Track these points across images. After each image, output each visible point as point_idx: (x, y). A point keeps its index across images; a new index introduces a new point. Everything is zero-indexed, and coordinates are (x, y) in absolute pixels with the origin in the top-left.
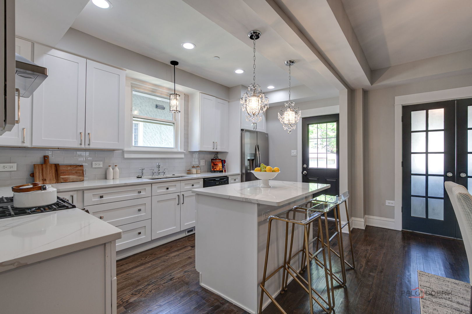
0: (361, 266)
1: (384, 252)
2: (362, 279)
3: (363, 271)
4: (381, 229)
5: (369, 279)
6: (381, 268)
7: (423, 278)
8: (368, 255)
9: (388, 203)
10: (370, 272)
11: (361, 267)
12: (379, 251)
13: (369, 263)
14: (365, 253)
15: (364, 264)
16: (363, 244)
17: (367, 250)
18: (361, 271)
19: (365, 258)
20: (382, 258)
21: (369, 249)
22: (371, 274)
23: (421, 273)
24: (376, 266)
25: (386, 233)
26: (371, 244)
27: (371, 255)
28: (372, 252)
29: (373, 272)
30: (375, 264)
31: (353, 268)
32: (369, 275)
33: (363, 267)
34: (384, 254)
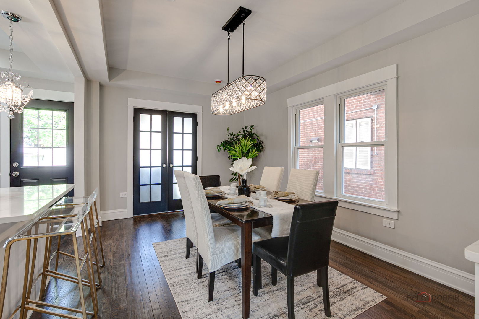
0: (110, 260)
1: (125, 240)
2: (114, 271)
3: (113, 264)
4: (116, 221)
5: (120, 268)
6: (127, 254)
7: (157, 247)
8: (112, 248)
9: (122, 195)
10: (120, 261)
11: (110, 262)
12: (121, 241)
13: (116, 255)
14: (109, 248)
15: (112, 258)
16: (104, 240)
17: (110, 244)
18: (111, 265)
19: (111, 252)
20: (125, 245)
21: (112, 242)
22: (120, 263)
23: (155, 244)
24: (122, 255)
25: (122, 223)
26: (112, 238)
27: (115, 247)
28: (115, 244)
29: (122, 261)
30: (121, 253)
31: (103, 266)
32: (120, 265)
33: (112, 261)
34: (126, 241)
